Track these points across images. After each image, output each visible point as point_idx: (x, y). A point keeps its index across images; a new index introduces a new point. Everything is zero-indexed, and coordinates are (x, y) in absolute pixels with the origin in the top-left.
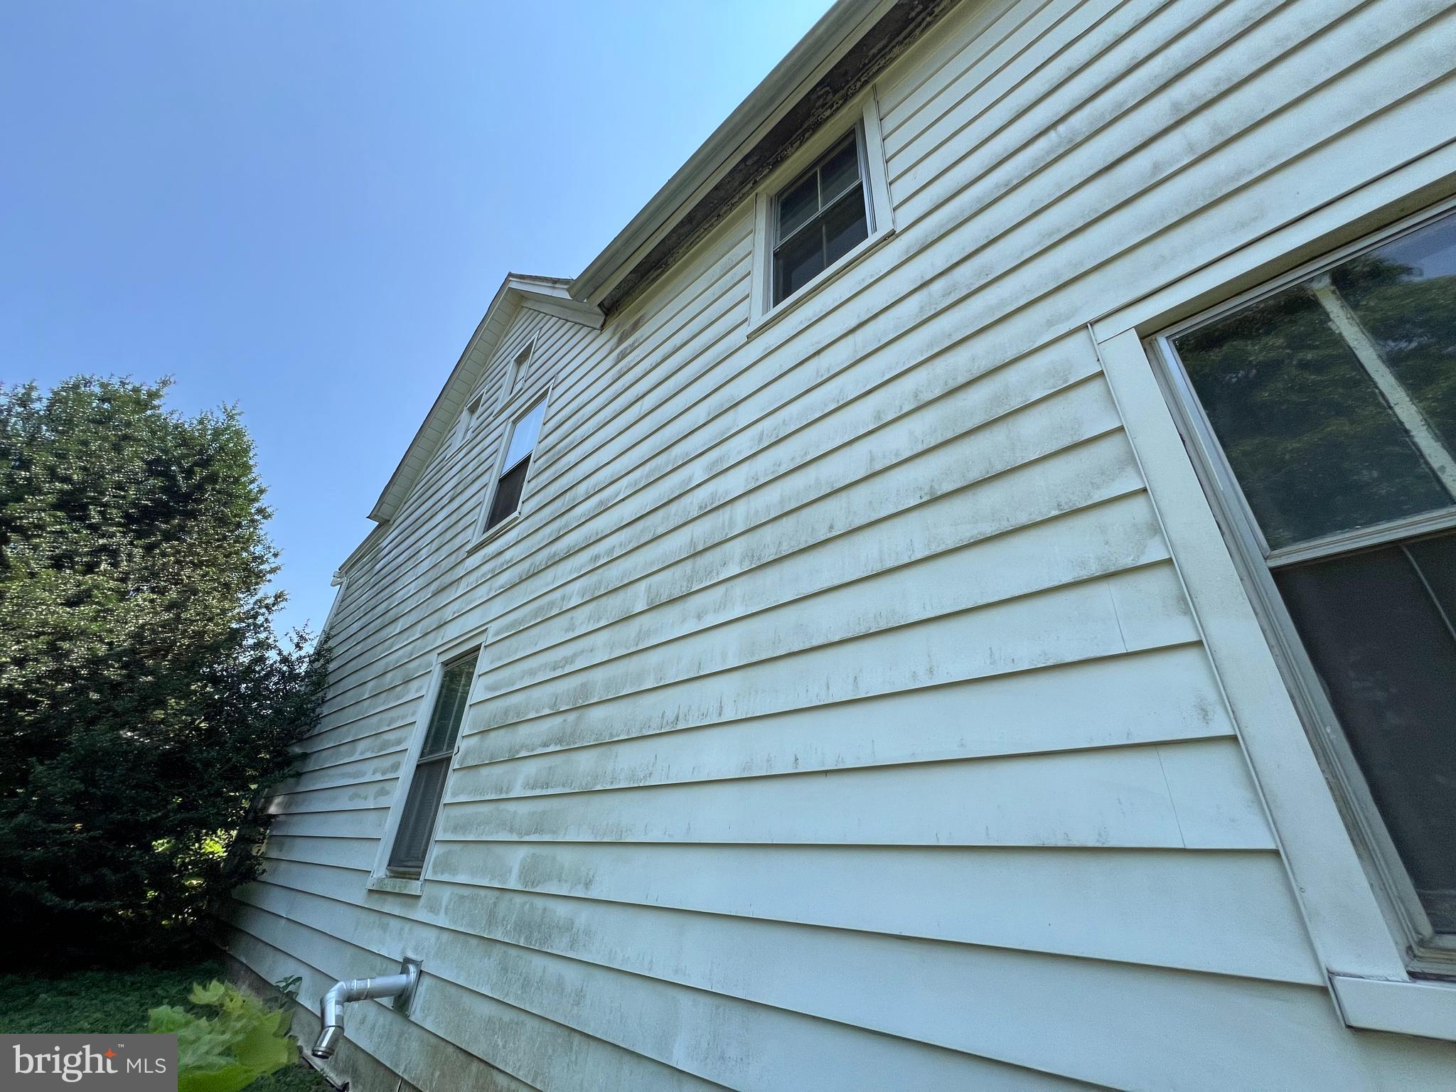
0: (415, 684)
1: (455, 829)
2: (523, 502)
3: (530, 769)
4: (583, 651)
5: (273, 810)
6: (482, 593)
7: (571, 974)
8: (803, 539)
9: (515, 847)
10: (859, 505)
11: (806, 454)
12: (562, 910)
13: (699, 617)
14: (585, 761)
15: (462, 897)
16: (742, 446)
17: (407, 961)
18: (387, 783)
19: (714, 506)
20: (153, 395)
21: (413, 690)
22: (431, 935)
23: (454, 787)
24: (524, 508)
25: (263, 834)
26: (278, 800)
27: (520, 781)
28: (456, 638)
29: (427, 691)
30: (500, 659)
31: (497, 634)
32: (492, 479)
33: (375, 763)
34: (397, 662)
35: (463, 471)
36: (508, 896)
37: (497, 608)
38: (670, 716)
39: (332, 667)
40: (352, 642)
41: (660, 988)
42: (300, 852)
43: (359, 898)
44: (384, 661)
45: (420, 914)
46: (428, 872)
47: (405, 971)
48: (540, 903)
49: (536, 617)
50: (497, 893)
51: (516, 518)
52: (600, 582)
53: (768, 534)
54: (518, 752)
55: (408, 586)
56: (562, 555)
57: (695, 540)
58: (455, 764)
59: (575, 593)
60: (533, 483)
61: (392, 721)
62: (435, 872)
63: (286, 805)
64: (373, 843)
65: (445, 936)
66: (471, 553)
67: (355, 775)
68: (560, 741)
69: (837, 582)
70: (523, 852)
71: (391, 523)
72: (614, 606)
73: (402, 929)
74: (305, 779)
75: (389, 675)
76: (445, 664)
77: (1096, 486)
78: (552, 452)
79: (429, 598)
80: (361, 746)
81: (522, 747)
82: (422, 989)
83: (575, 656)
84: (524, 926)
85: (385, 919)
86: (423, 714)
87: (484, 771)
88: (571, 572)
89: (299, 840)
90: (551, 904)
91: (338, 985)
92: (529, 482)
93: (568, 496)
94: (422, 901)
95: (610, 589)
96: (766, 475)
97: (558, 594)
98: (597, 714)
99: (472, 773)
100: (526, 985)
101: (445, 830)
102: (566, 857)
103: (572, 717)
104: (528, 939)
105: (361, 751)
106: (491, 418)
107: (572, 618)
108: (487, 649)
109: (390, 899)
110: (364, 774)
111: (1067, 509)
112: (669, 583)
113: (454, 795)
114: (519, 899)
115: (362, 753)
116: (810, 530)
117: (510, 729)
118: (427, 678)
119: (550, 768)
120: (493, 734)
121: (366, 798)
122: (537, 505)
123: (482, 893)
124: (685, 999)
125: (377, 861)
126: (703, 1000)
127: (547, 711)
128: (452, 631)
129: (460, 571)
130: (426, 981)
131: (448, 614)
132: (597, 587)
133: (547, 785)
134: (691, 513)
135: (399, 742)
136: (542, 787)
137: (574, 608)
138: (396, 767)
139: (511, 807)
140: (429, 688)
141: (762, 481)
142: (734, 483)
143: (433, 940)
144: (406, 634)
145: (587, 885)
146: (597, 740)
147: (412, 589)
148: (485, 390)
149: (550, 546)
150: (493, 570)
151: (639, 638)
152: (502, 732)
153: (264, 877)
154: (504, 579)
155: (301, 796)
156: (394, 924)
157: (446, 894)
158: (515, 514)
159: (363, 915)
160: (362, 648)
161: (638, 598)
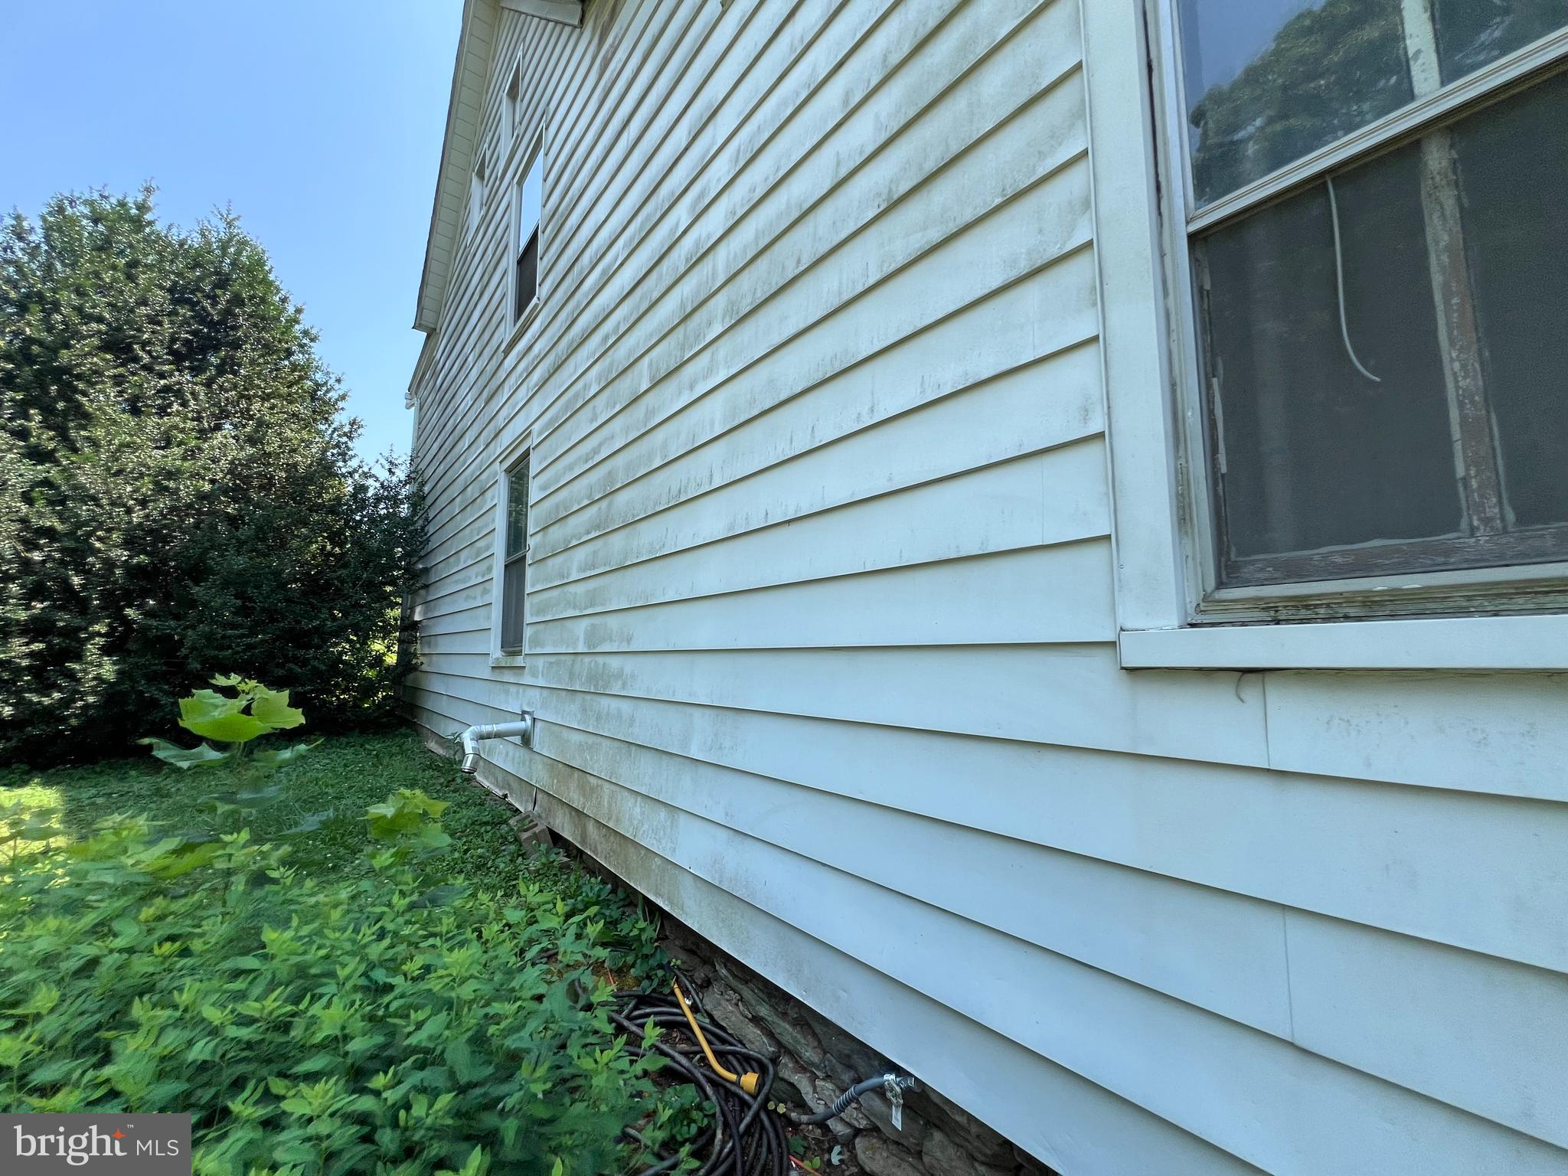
0: (489, 494)
1: (538, 613)
2: (540, 285)
3: (581, 554)
4: (605, 440)
5: (417, 618)
6: (522, 394)
7: (625, 706)
8: (774, 282)
9: (579, 620)
10: (824, 228)
11: (778, 170)
12: (614, 662)
13: (691, 388)
14: (617, 541)
15: (551, 663)
16: (721, 170)
17: (524, 712)
18: (486, 584)
19: (699, 255)
20: (142, 208)
21: (489, 500)
22: (536, 693)
23: (532, 579)
24: (542, 291)
25: (416, 637)
26: (418, 609)
27: (575, 566)
28: (511, 444)
29: (499, 500)
30: (545, 458)
31: (540, 434)
32: (510, 261)
33: (475, 568)
34: (472, 476)
35: (485, 257)
36: (580, 657)
37: (535, 408)
38: (674, 491)
39: (426, 489)
40: (436, 463)
41: (680, 708)
42: (444, 645)
43: (487, 674)
44: (462, 477)
45: (527, 680)
46: (526, 649)
47: (523, 719)
48: (600, 659)
49: (566, 411)
50: (572, 657)
51: (536, 305)
52: (611, 365)
53: (745, 281)
54: (570, 542)
55: (465, 398)
56: (578, 341)
57: (684, 300)
58: (529, 561)
59: (593, 381)
60: (545, 259)
61: (479, 530)
62: (530, 648)
63: (425, 612)
64: (487, 632)
65: (545, 693)
66: (507, 352)
67: (464, 581)
68: (598, 527)
69: (802, 326)
70: (584, 623)
71: (438, 331)
72: (625, 388)
73: (518, 692)
74: (432, 588)
75: (469, 489)
76: (508, 471)
77: (1042, 155)
78: (556, 217)
79: (484, 408)
80: (463, 555)
81: (573, 536)
82: (537, 730)
83: (600, 445)
84: (592, 678)
85: (507, 686)
86: (500, 521)
87: (550, 562)
88: (588, 358)
89: (439, 637)
90: (608, 659)
91: (471, 728)
92: (541, 259)
93: (576, 269)
94: (527, 670)
95: (620, 370)
96: (743, 206)
97: (580, 385)
98: (622, 498)
99: (541, 565)
100: (598, 718)
101: (532, 615)
102: (613, 622)
103: (604, 504)
104: (596, 686)
105: (465, 558)
106: (498, 182)
107: (594, 407)
108: (536, 450)
109: (506, 672)
110: (470, 578)
111: (1010, 193)
112: (665, 355)
113: (533, 586)
114: (587, 659)
115: (465, 562)
116: (781, 267)
117: (563, 522)
118: (497, 485)
119: (595, 552)
120: (551, 530)
121: (475, 598)
122: (552, 285)
123: (563, 658)
124: (697, 713)
125: (493, 645)
126: (708, 712)
127: (586, 502)
128: (506, 438)
129: (502, 374)
130: (539, 725)
131: (500, 421)
132: (610, 371)
133: (594, 567)
134: (680, 270)
135: (488, 548)
136: (590, 570)
137: (594, 396)
138: (490, 569)
139: (572, 589)
140: (499, 496)
141: (739, 214)
142: (714, 223)
143: (538, 697)
144: (474, 447)
145: (629, 641)
146: (623, 522)
147: (469, 400)
148: (486, 145)
149: (567, 333)
150: (526, 368)
151: (647, 419)
152: (557, 526)
153: (424, 668)
154: (536, 376)
155: (432, 603)
156: (513, 689)
157: (540, 662)
158: (535, 300)
159: (492, 686)
160: (444, 468)
161: (642, 376)
